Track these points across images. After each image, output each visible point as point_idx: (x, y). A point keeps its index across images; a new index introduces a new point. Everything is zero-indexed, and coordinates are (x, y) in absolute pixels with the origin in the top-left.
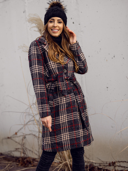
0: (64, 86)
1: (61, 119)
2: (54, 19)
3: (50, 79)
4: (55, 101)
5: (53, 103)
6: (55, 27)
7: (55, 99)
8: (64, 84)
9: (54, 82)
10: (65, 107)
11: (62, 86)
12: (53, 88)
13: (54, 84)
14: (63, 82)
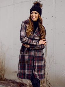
2: (33, 12)
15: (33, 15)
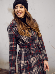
0: (34, 50)
1: (34, 72)
2: (17, 6)
3: (24, 46)
4: (29, 60)
5: (27, 62)
6: (19, 11)
7: (28, 59)
8: (34, 49)
9: (27, 48)
10: (36, 64)
11: (33, 51)
12: (27, 52)
13: (27, 49)
14: (34, 48)
15: (19, 10)
